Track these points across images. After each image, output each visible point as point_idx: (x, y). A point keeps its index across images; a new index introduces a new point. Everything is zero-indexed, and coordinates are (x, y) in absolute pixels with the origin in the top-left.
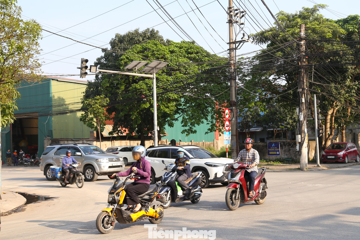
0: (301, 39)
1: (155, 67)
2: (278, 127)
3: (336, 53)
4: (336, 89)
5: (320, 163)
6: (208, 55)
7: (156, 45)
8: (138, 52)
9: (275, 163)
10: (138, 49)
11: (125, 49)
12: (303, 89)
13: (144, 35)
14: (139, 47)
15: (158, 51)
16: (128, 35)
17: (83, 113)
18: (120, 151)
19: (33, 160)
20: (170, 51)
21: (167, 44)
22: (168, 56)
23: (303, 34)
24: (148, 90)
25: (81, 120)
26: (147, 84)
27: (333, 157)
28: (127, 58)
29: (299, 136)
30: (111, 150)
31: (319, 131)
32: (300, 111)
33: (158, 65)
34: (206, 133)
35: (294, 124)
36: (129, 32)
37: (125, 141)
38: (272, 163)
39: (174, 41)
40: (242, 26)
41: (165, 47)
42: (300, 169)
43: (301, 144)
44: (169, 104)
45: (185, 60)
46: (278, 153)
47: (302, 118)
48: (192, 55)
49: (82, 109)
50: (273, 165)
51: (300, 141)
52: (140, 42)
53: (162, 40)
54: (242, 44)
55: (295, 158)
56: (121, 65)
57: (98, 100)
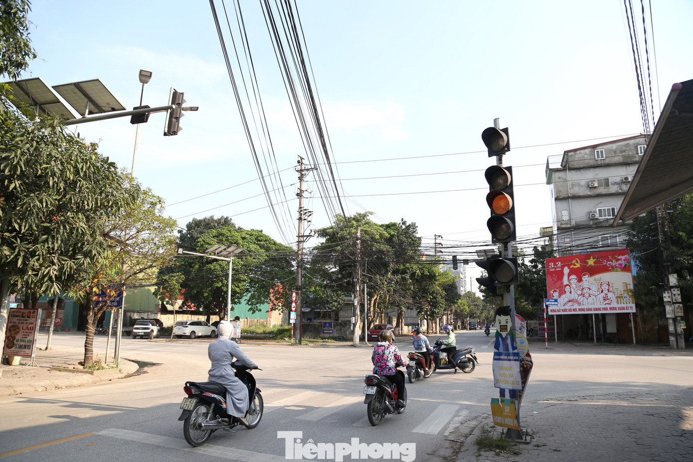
0: (357, 239)
1: (232, 252)
2: (325, 309)
3: (381, 252)
4: (381, 280)
5: (368, 341)
6: (275, 244)
7: (230, 231)
8: (213, 237)
9: (329, 341)
10: (214, 234)
11: (201, 233)
12: (358, 279)
13: (219, 222)
14: (214, 232)
15: (231, 237)
16: (204, 220)
17: (156, 287)
18: (189, 325)
19: (101, 329)
20: (242, 237)
21: (239, 231)
22: (241, 242)
23: (359, 234)
24: (221, 271)
25: (154, 293)
26: (220, 265)
27: (376, 336)
28: (204, 241)
29: (354, 318)
30: (180, 324)
31: (367, 314)
32: (355, 297)
33: (235, 250)
34: (267, 311)
35: (339, 306)
36: (206, 218)
37: (187, 315)
38: (327, 340)
39: (244, 229)
40: (309, 223)
41: (237, 234)
42: (353, 346)
43: (355, 325)
44: (239, 284)
45: (255, 246)
46: (331, 332)
47: (356, 304)
48: (262, 243)
49: (156, 284)
50: (328, 342)
51: (354, 322)
52: (215, 227)
53: (235, 227)
54: (309, 238)
55: (345, 337)
56: (198, 247)
57: (174, 277)
